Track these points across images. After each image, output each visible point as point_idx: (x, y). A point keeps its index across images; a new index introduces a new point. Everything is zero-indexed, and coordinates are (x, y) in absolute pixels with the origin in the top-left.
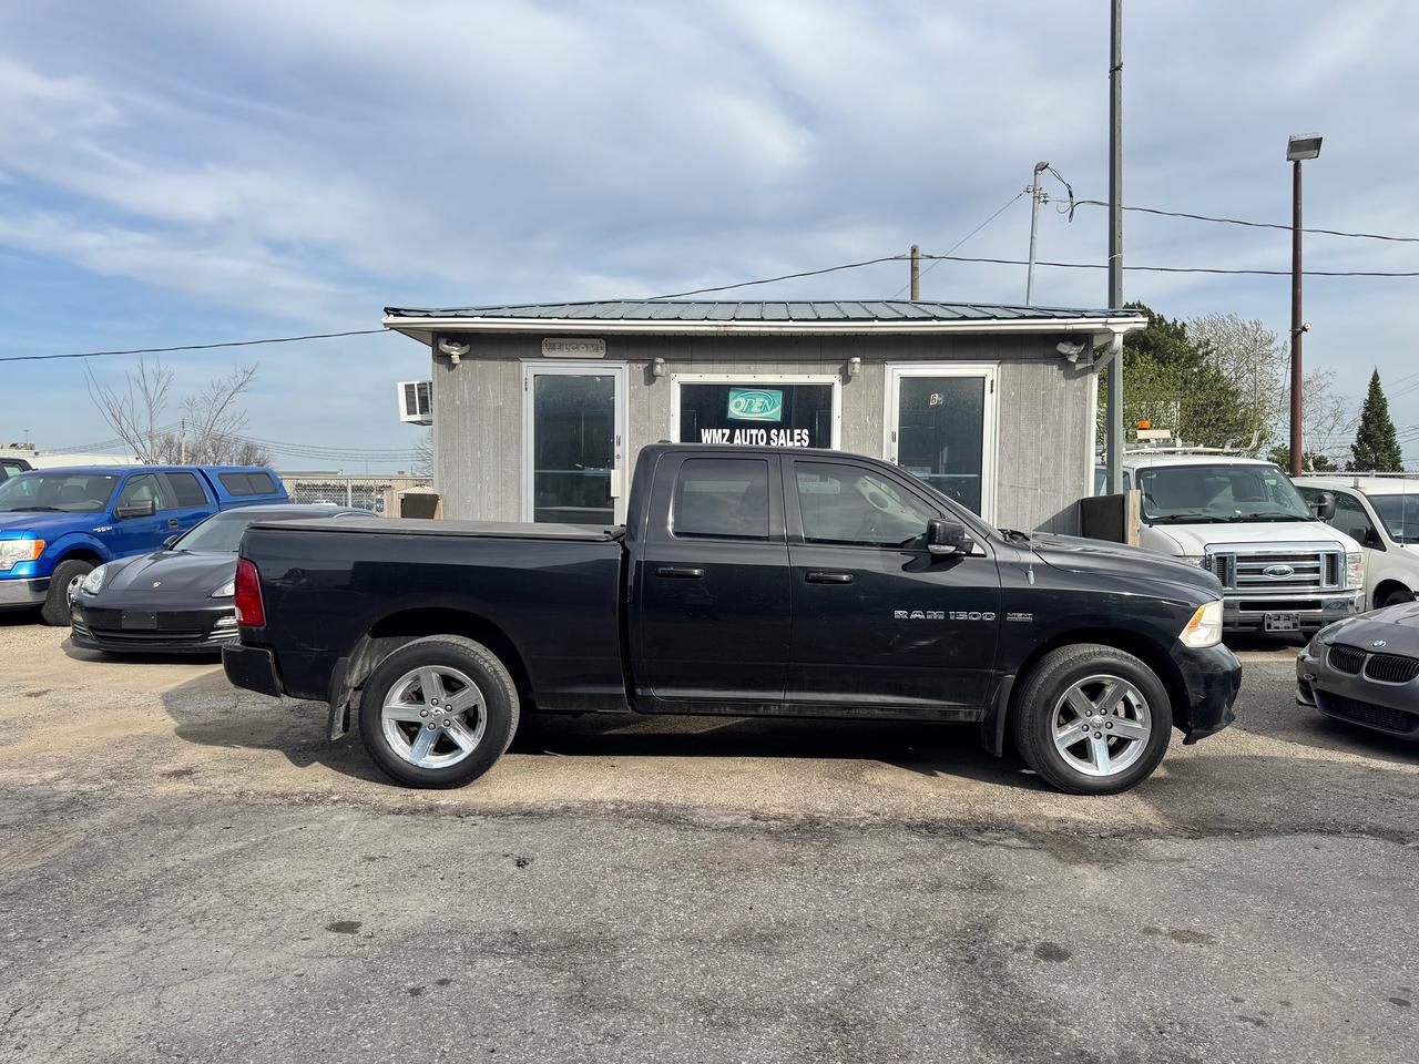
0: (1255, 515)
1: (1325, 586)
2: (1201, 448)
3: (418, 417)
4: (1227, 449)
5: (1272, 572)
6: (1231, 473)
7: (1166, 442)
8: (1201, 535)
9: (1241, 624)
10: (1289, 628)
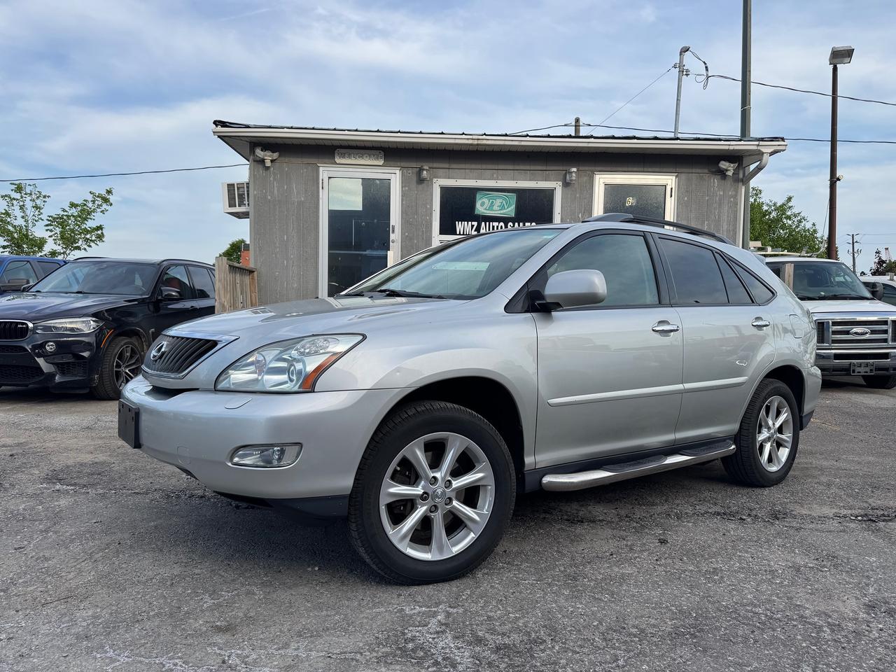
0: (835, 296)
1: (890, 343)
2: (786, 252)
3: (236, 209)
5: (856, 333)
7: (761, 249)
9: (834, 371)
10: (867, 372)
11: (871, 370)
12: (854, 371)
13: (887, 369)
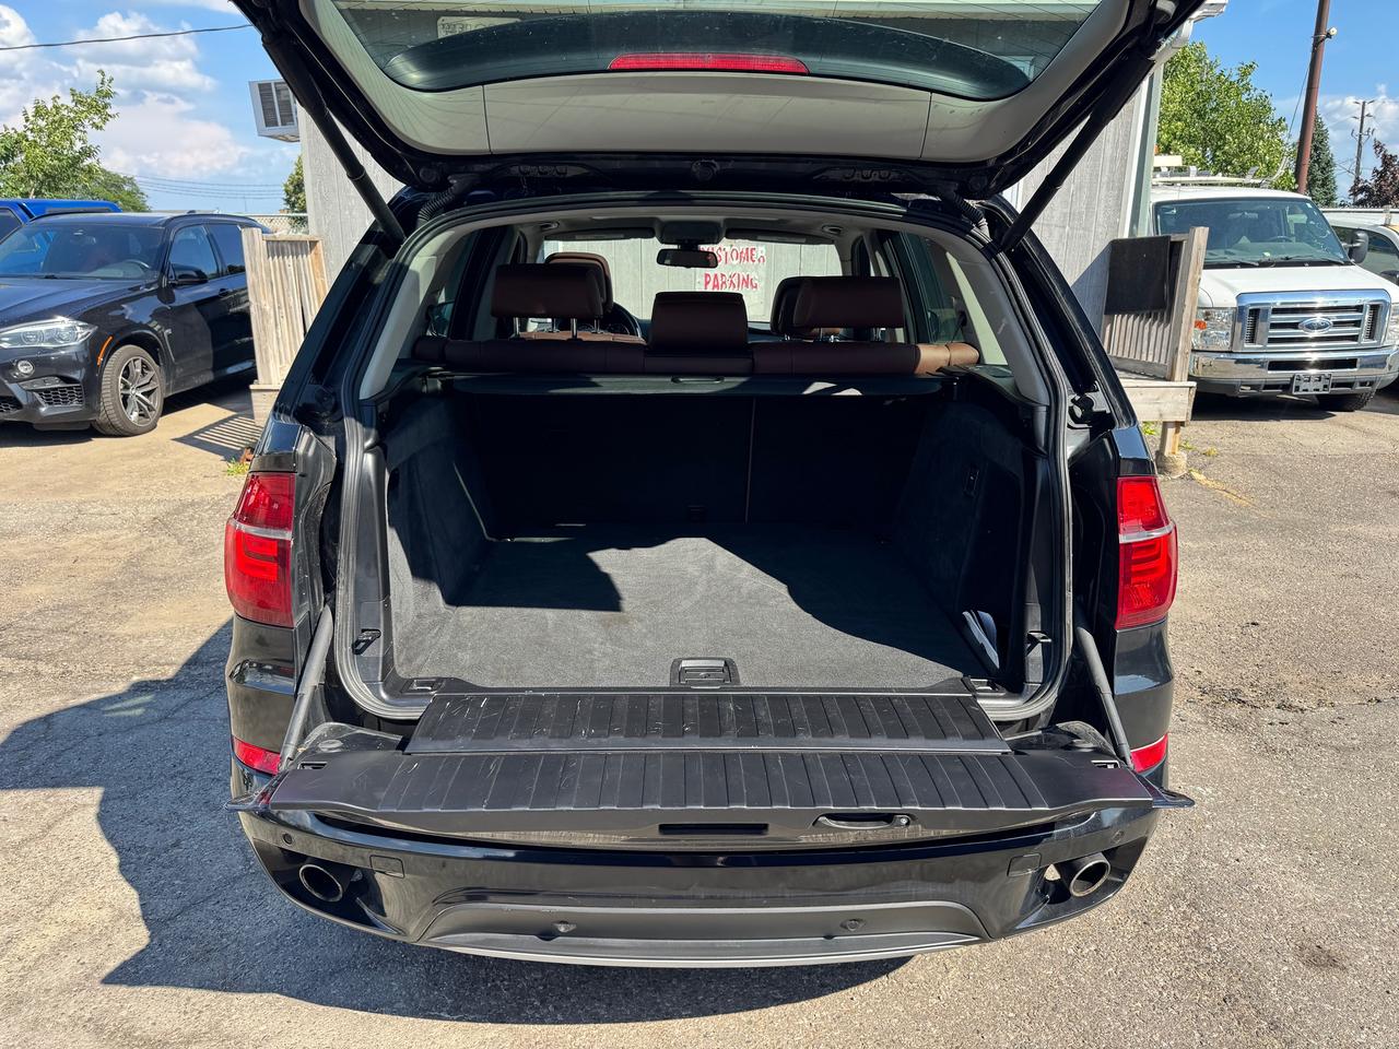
0: (1287, 259)
1: (1364, 341)
2: (1220, 178)
3: (279, 129)
4: (1249, 179)
5: (1311, 327)
6: (1257, 208)
7: (1180, 170)
8: (1229, 281)
9: (1267, 387)
10: (1318, 390)
11: (1325, 386)
12: (1297, 388)
13: (1350, 385)
